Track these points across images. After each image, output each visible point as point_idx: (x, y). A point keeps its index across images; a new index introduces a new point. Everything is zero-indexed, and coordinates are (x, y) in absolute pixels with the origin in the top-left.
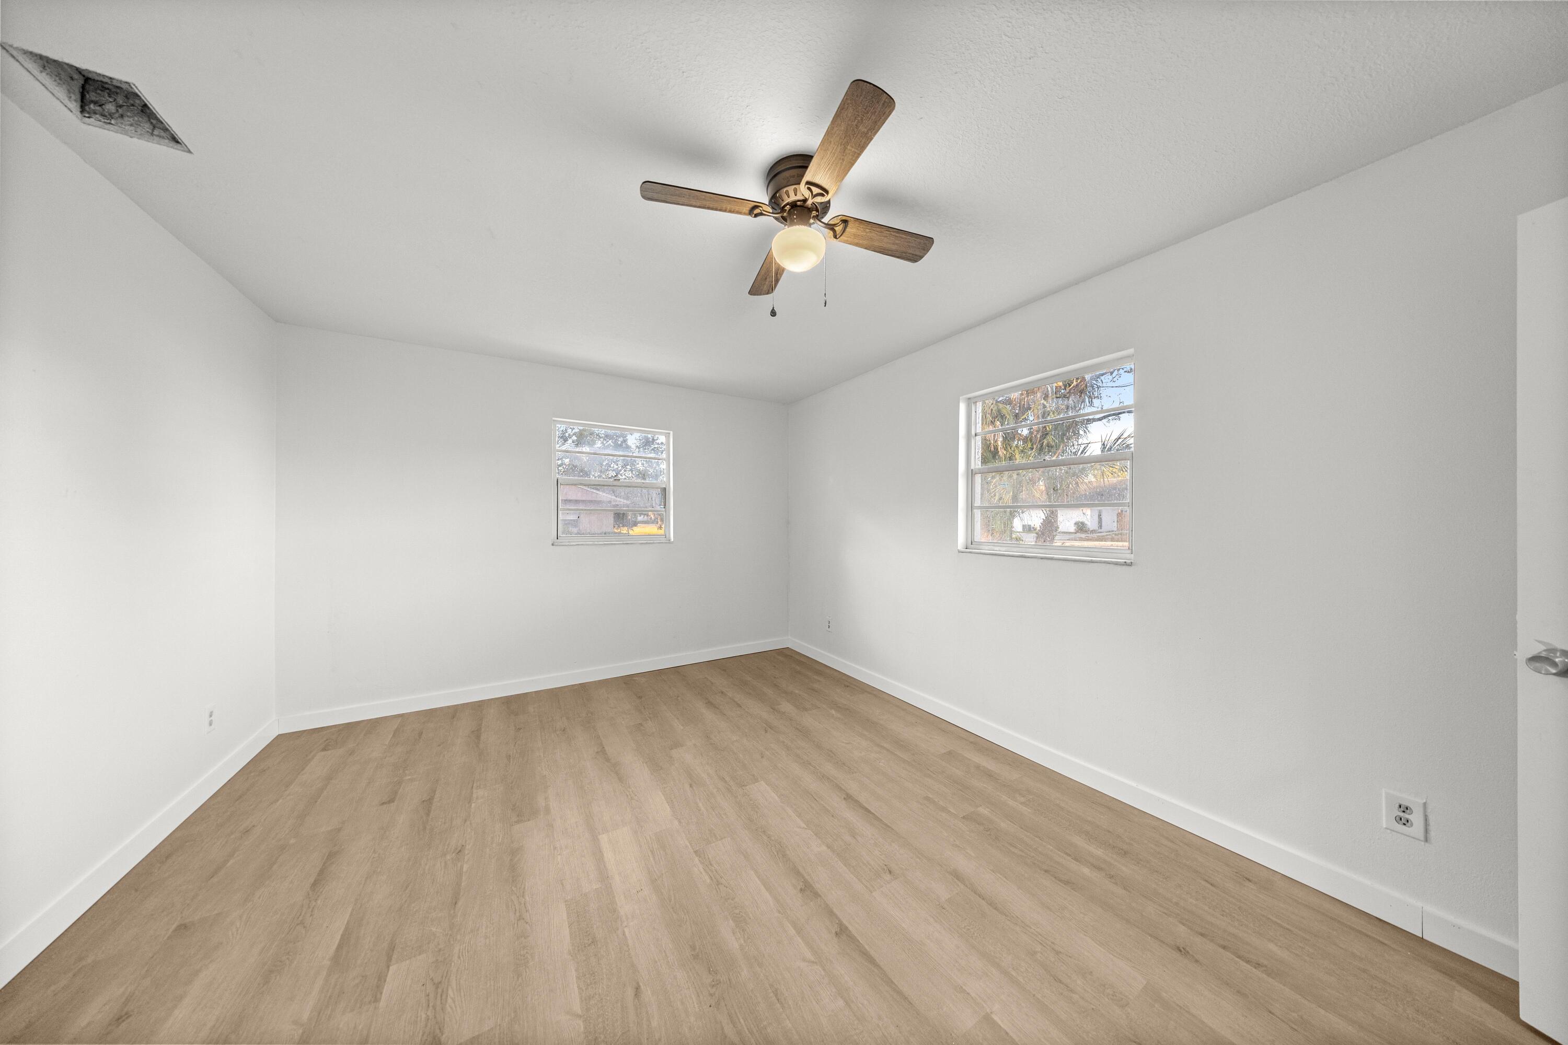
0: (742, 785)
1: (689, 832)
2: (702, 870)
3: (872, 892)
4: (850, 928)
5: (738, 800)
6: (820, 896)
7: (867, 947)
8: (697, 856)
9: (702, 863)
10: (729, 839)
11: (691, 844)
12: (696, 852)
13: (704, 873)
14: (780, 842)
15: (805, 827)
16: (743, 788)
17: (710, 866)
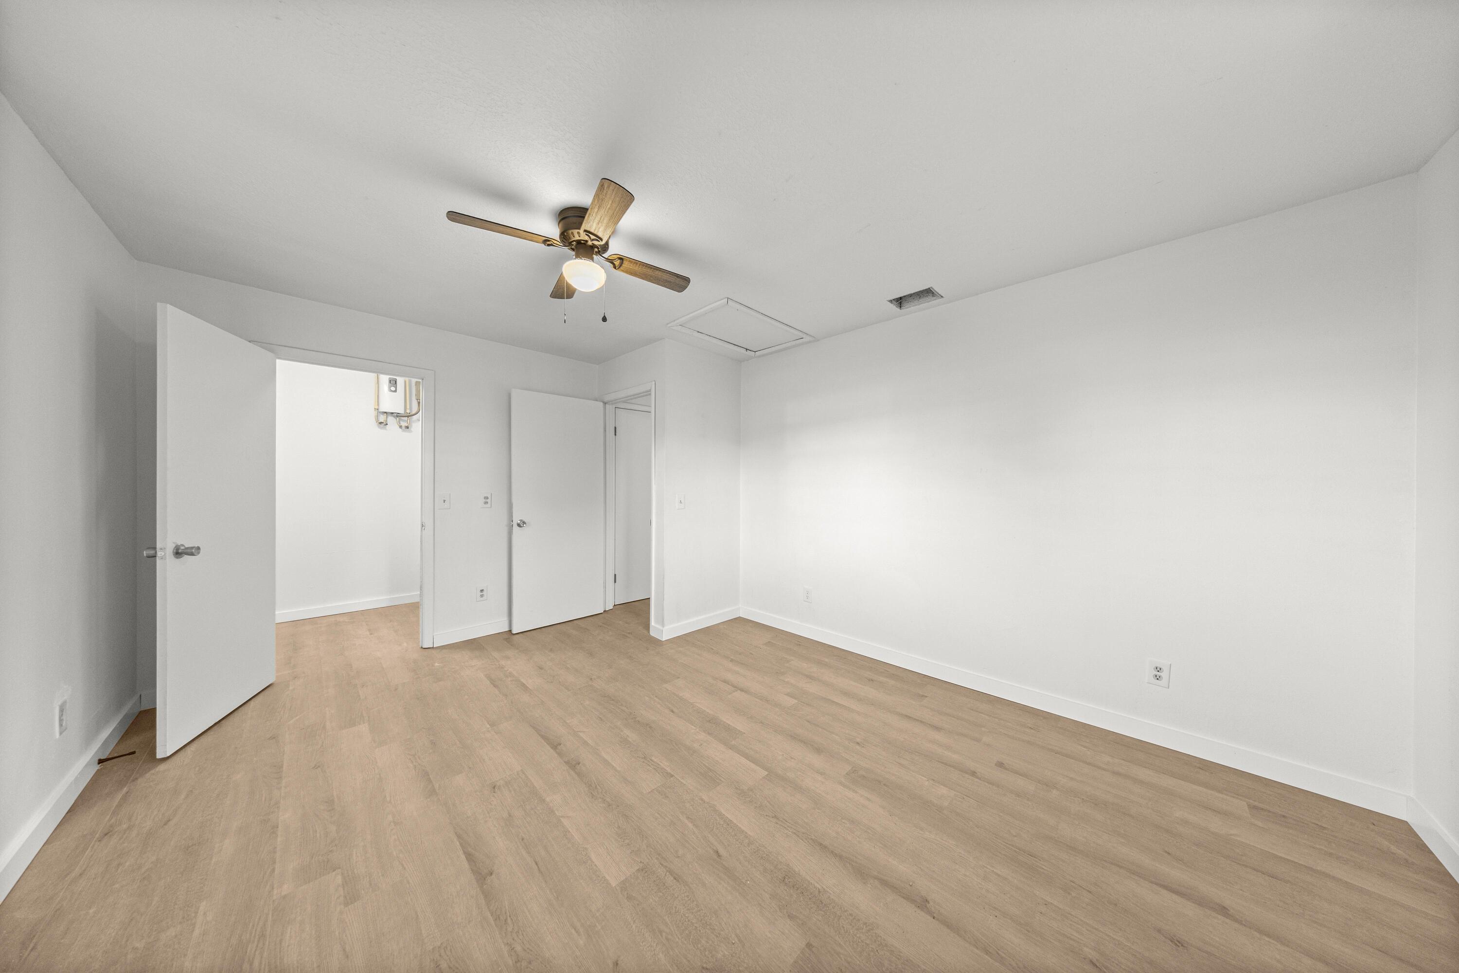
0: (644, 870)
1: (687, 792)
2: (660, 763)
3: (522, 770)
4: (550, 748)
5: (645, 841)
6: (565, 762)
7: (543, 741)
8: (670, 773)
9: (662, 769)
10: (645, 792)
11: (680, 781)
12: (672, 776)
13: (658, 762)
14: (592, 797)
15: (562, 819)
16: (641, 865)
17: (656, 767)
